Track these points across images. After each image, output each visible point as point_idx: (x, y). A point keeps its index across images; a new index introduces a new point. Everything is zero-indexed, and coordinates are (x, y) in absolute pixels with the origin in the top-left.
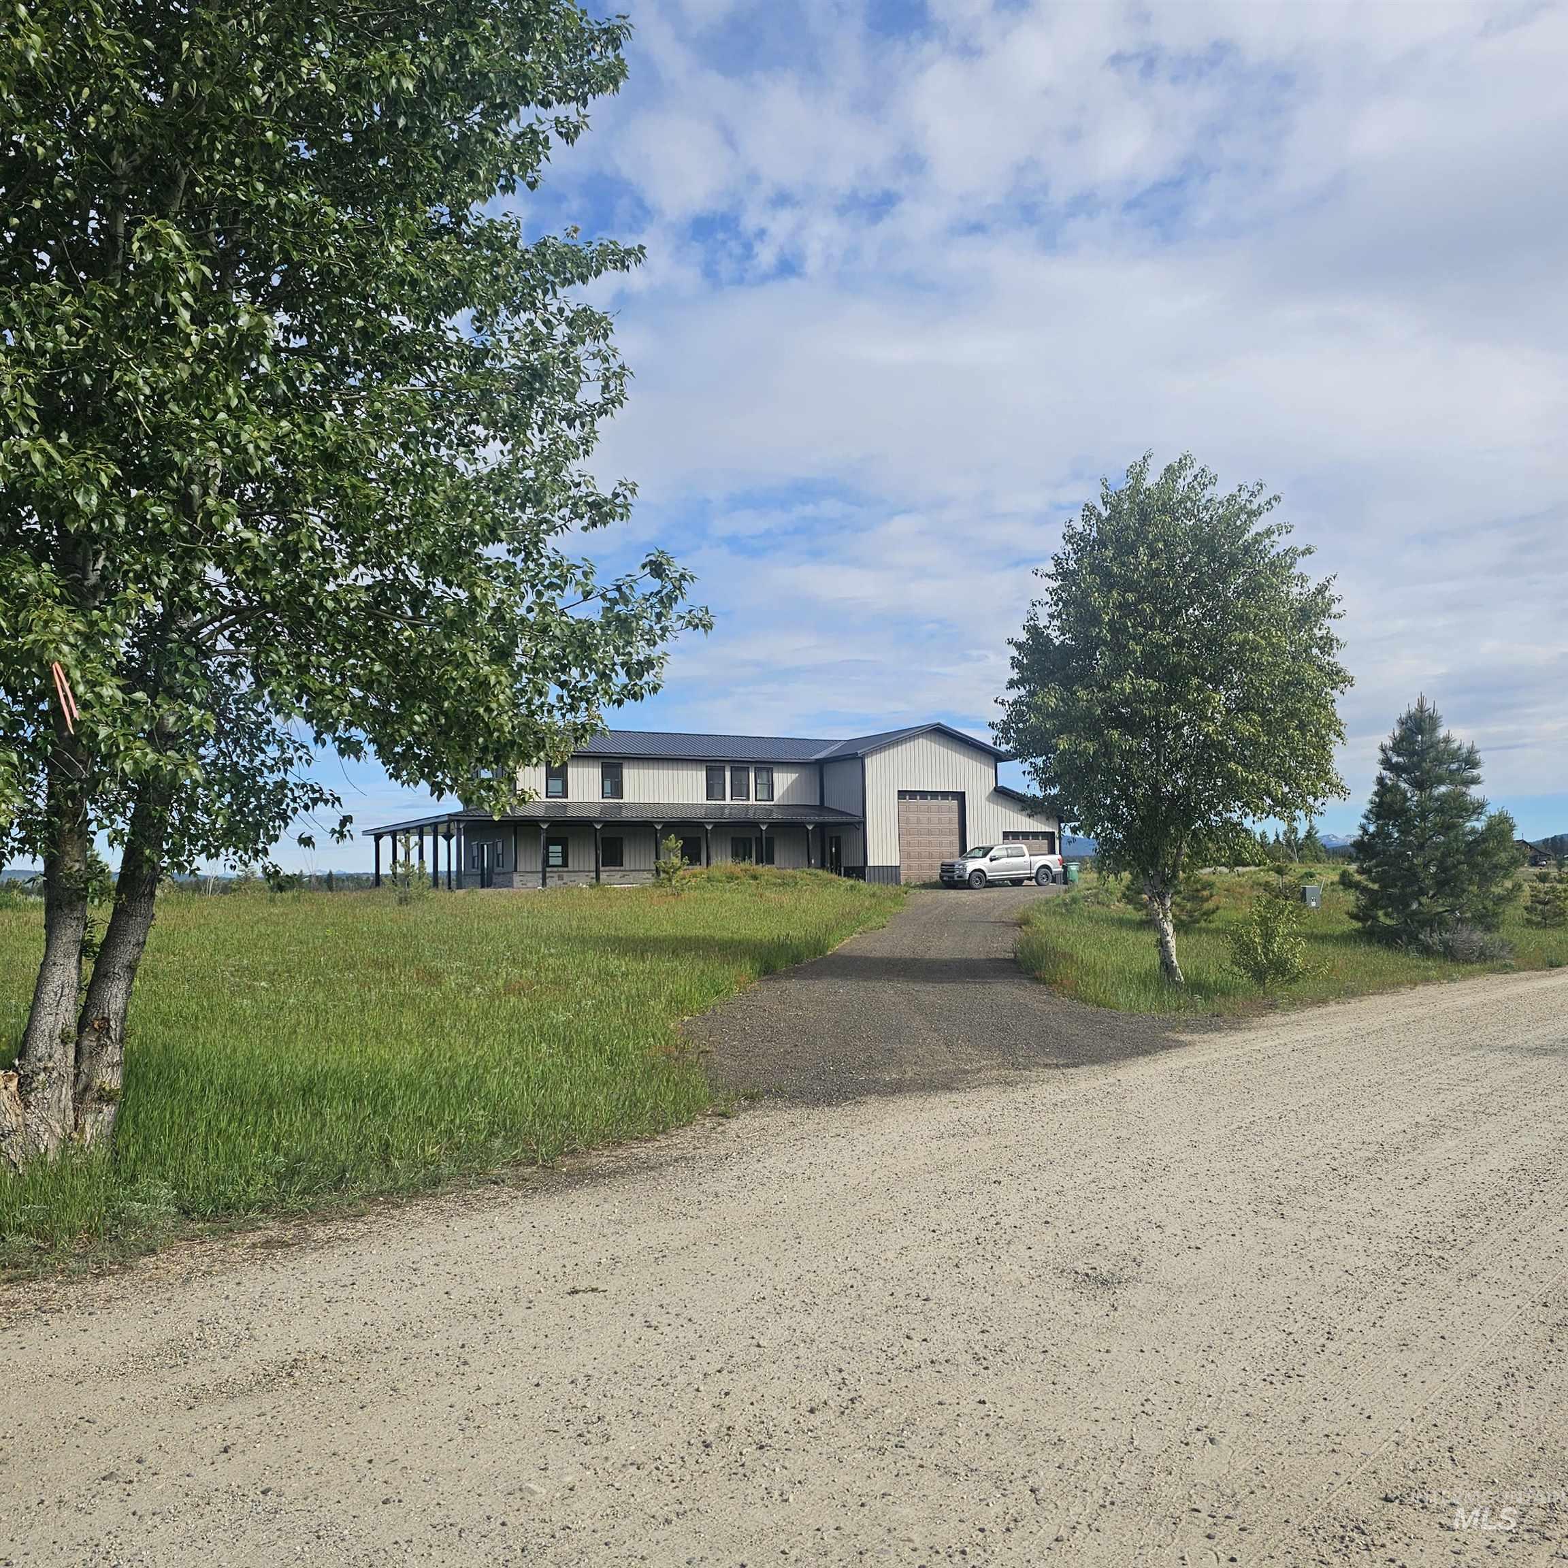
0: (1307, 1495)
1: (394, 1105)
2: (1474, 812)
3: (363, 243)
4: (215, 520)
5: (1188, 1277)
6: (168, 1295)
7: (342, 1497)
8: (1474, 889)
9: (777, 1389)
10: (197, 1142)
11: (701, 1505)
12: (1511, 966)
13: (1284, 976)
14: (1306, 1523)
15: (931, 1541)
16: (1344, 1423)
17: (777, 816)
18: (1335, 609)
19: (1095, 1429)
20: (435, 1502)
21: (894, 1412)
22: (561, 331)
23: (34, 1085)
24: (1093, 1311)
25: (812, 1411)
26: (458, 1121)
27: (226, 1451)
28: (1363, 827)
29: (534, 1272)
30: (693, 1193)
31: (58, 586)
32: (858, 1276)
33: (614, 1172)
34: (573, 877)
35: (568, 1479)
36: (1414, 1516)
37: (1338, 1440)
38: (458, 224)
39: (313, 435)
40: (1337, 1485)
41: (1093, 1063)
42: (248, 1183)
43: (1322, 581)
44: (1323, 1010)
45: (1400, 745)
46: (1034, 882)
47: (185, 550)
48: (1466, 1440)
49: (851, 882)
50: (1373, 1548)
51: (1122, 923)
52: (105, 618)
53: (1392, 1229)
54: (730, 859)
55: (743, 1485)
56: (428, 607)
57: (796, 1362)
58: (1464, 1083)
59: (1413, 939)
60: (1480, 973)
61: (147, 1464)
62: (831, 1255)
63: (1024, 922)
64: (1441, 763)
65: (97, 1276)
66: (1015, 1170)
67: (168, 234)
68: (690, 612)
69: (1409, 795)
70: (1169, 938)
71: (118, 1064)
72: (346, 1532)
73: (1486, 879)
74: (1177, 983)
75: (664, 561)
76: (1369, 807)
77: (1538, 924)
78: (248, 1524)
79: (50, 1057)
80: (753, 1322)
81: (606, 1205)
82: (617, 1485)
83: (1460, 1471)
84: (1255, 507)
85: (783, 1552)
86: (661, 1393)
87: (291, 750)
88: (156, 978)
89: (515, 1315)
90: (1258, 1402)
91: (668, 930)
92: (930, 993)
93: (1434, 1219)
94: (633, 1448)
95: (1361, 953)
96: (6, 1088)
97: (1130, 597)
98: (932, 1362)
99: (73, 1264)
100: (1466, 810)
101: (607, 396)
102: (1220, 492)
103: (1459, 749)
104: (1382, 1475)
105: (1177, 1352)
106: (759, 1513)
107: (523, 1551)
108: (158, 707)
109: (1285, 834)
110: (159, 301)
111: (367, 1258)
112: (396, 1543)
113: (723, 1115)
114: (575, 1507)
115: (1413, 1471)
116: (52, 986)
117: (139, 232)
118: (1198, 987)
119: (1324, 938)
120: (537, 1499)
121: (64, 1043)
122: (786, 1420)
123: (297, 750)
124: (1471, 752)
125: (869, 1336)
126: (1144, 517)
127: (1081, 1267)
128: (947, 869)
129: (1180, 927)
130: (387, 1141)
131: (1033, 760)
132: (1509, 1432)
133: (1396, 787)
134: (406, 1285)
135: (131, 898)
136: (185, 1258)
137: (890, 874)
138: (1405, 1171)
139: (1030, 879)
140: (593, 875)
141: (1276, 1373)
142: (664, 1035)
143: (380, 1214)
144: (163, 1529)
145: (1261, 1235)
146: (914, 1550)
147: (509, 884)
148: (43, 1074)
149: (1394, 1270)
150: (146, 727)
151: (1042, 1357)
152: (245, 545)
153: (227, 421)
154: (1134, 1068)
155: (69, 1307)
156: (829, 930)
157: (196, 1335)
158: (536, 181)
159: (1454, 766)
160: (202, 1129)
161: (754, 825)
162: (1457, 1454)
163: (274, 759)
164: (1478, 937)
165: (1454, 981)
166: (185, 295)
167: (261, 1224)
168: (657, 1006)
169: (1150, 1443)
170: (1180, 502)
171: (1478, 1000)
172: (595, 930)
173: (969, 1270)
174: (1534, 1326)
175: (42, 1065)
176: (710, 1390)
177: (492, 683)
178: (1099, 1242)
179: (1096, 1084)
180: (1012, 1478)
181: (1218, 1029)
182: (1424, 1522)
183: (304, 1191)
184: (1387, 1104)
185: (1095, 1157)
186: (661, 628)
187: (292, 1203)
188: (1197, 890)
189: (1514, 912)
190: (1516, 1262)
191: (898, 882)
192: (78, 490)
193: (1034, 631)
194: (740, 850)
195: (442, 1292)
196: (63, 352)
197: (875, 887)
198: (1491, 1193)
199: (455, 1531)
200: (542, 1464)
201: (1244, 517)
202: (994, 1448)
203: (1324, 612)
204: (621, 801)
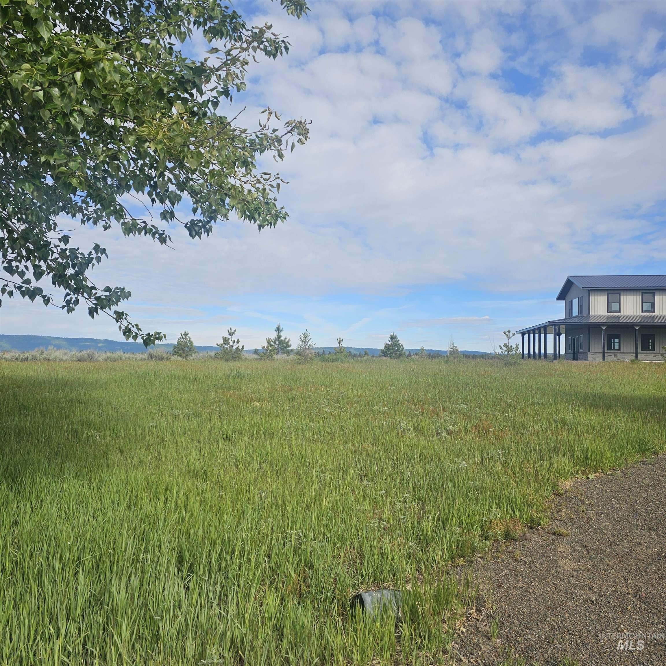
34: (624, 356)
140: (634, 355)
147: (586, 359)
204: (654, 314)
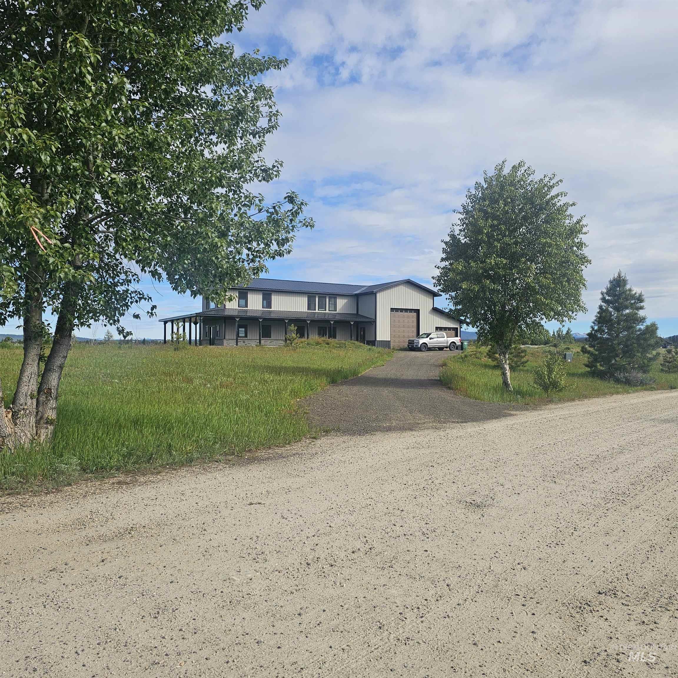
0: (565, 591)
1: (173, 429)
2: (640, 322)
3: (165, 51)
4: (100, 169)
5: (514, 505)
6: (77, 501)
7: (153, 580)
8: (639, 354)
9: (337, 544)
10: (89, 442)
11: (307, 587)
12: (654, 388)
13: (556, 388)
14: (565, 601)
15: (404, 603)
16: (581, 563)
17: (338, 318)
18: (584, 230)
19: (474, 563)
20: (192, 583)
21: (389, 554)
22: (251, 95)
23: (19, 416)
24: (474, 517)
25: (353, 552)
26: (200, 437)
27: (103, 561)
28: (592, 327)
29: (234, 496)
30: (302, 467)
31: (33, 195)
32: (373, 501)
33: (268, 459)
34: (250, 342)
35: (249, 576)
36: (611, 600)
37: (579, 569)
38: (207, 46)
39: (143, 134)
40: (578, 587)
41: (473, 421)
42: (111, 458)
43: (579, 218)
44: (573, 403)
45: (609, 292)
46: (448, 349)
47: (87, 183)
48: (633, 571)
49: (370, 347)
50: (593, 612)
51: (486, 366)
52: (52, 210)
53: (602, 488)
54: (317, 336)
55: (324, 580)
56: (191, 214)
57: (346, 533)
58: (634, 433)
59: (612, 375)
60: (641, 390)
61: (69, 565)
62: (361, 492)
63: (444, 365)
64: (627, 300)
65: (46, 493)
66: (440, 461)
67: (82, 40)
68: (305, 219)
69: (613, 313)
70: (507, 372)
71: (55, 408)
72: (155, 593)
73: (645, 351)
74: (510, 391)
75: (294, 196)
76: (595, 318)
77: (667, 371)
78: (113, 589)
79: (26, 404)
80: (328, 518)
81: (264, 471)
82: (270, 578)
83: (631, 583)
84: (551, 184)
85: (341, 606)
86: (289, 544)
87: (131, 276)
88: (70, 376)
89: (225, 512)
90: (545, 554)
91: (290, 364)
92: (402, 392)
93: (620, 485)
94: (277, 564)
95: (589, 381)
96: (7, 416)
97: (495, 222)
98: (405, 535)
99: (36, 488)
100: (637, 321)
101: (270, 124)
102: (536, 177)
103: (635, 294)
104: (597, 584)
105: (510, 534)
106: (332, 591)
107: (230, 602)
108: (75, 250)
109: (557, 332)
110: (78, 71)
111: (162, 489)
112: (176, 598)
113: (314, 438)
114: (252, 586)
115: (611, 582)
116: (27, 373)
117: (70, 39)
118: (519, 392)
119: (573, 375)
120: (236, 583)
121: (32, 398)
122: (342, 555)
123: (133, 276)
124: (640, 295)
125: (377, 524)
126: (502, 188)
127: (469, 500)
128: (411, 342)
129: (512, 368)
130: (170, 444)
131: (450, 293)
132: (652, 569)
133: (607, 310)
134: (179, 499)
135: (61, 337)
136: (83, 488)
137: (386, 344)
138: (608, 466)
139: (447, 347)
140: (258, 341)
141: (552, 543)
142: (289, 406)
143: (167, 473)
144: (76, 591)
145: (546, 489)
146: (397, 607)
147: (222, 344)
148: (22, 411)
149: (603, 505)
150: (70, 259)
151: (451, 534)
152: (114, 181)
153: (106, 127)
154: (492, 424)
155: (35, 505)
156: (360, 365)
157: (89, 517)
158: (241, 27)
159: (633, 302)
160: (91, 436)
161: (328, 321)
162: (630, 576)
163: (123, 280)
164: (640, 375)
165: (629, 393)
166: (89, 68)
167: (116, 475)
168: (286, 395)
169: (498, 568)
170: (518, 181)
171: (640, 401)
172: (259, 364)
173: (420, 500)
174: (663, 528)
175: (22, 407)
176: (310, 543)
177: (219, 245)
178: (477, 490)
179: (475, 429)
180: (439, 580)
181: (527, 410)
182: (615, 603)
183: (134, 463)
184: (601, 440)
185: (474, 458)
186: (292, 226)
187: (130, 467)
188: (519, 353)
189: (656, 365)
190: (655, 502)
191: (389, 348)
192: (42, 153)
193: (453, 237)
194: (322, 332)
195: (194, 503)
196: (35, 93)
197: (380, 349)
198: (645, 476)
199: (201, 594)
200: (238, 569)
201: (546, 189)
202: (431, 569)
203: (580, 231)
204: (271, 309)
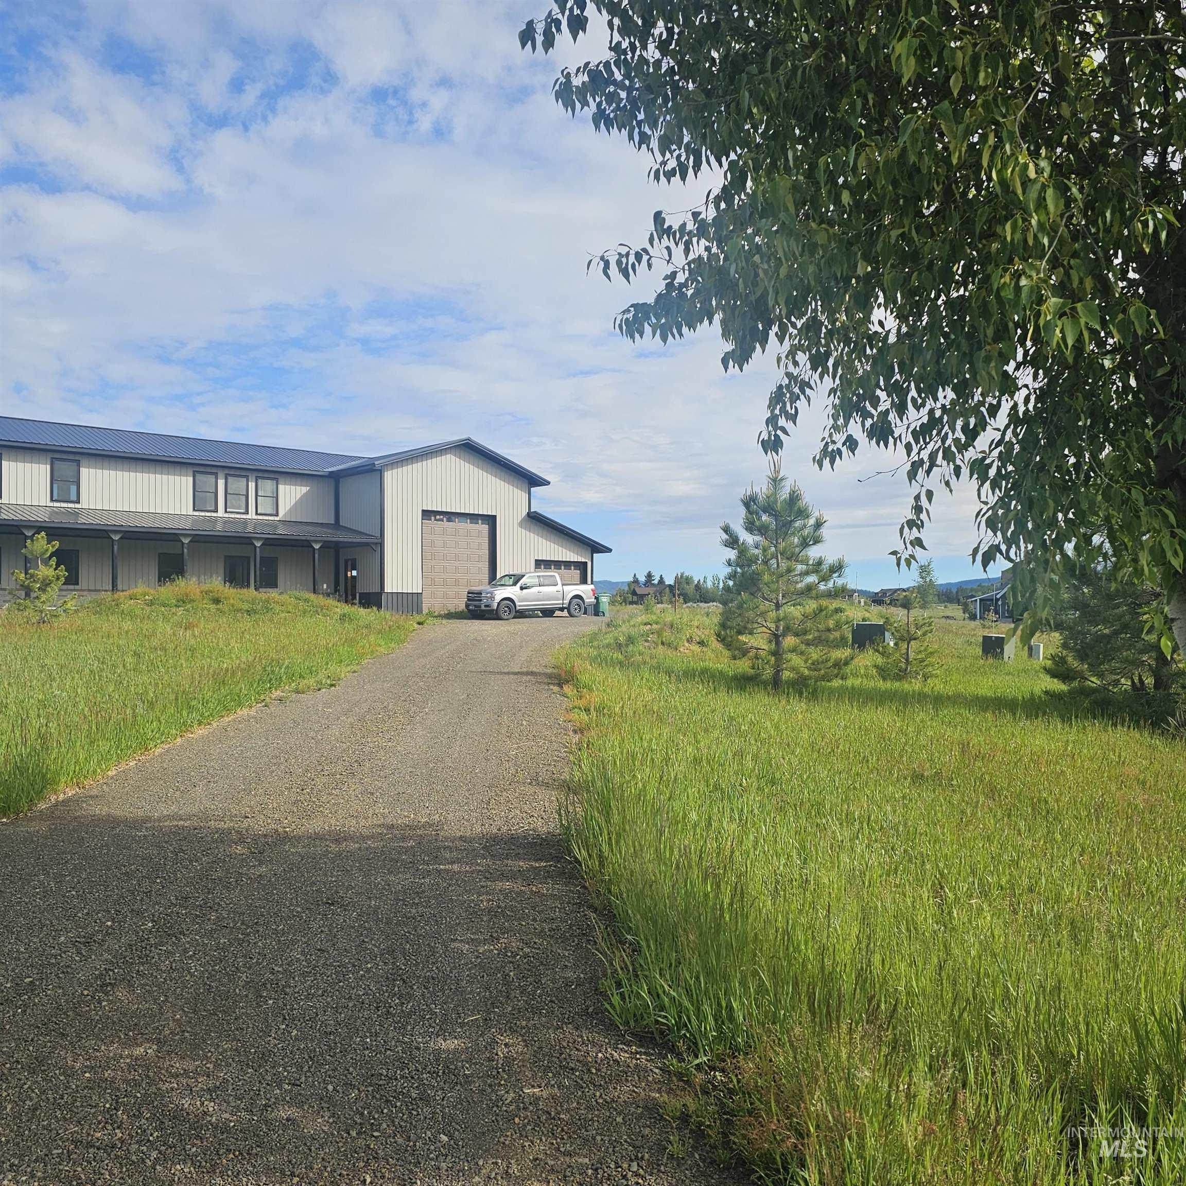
49: (366, 611)
128: (474, 597)
137: (410, 602)
139: (562, 609)
191: (419, 611)
194: (238, 571)
197: (394, 616)
204: (77, 506)
